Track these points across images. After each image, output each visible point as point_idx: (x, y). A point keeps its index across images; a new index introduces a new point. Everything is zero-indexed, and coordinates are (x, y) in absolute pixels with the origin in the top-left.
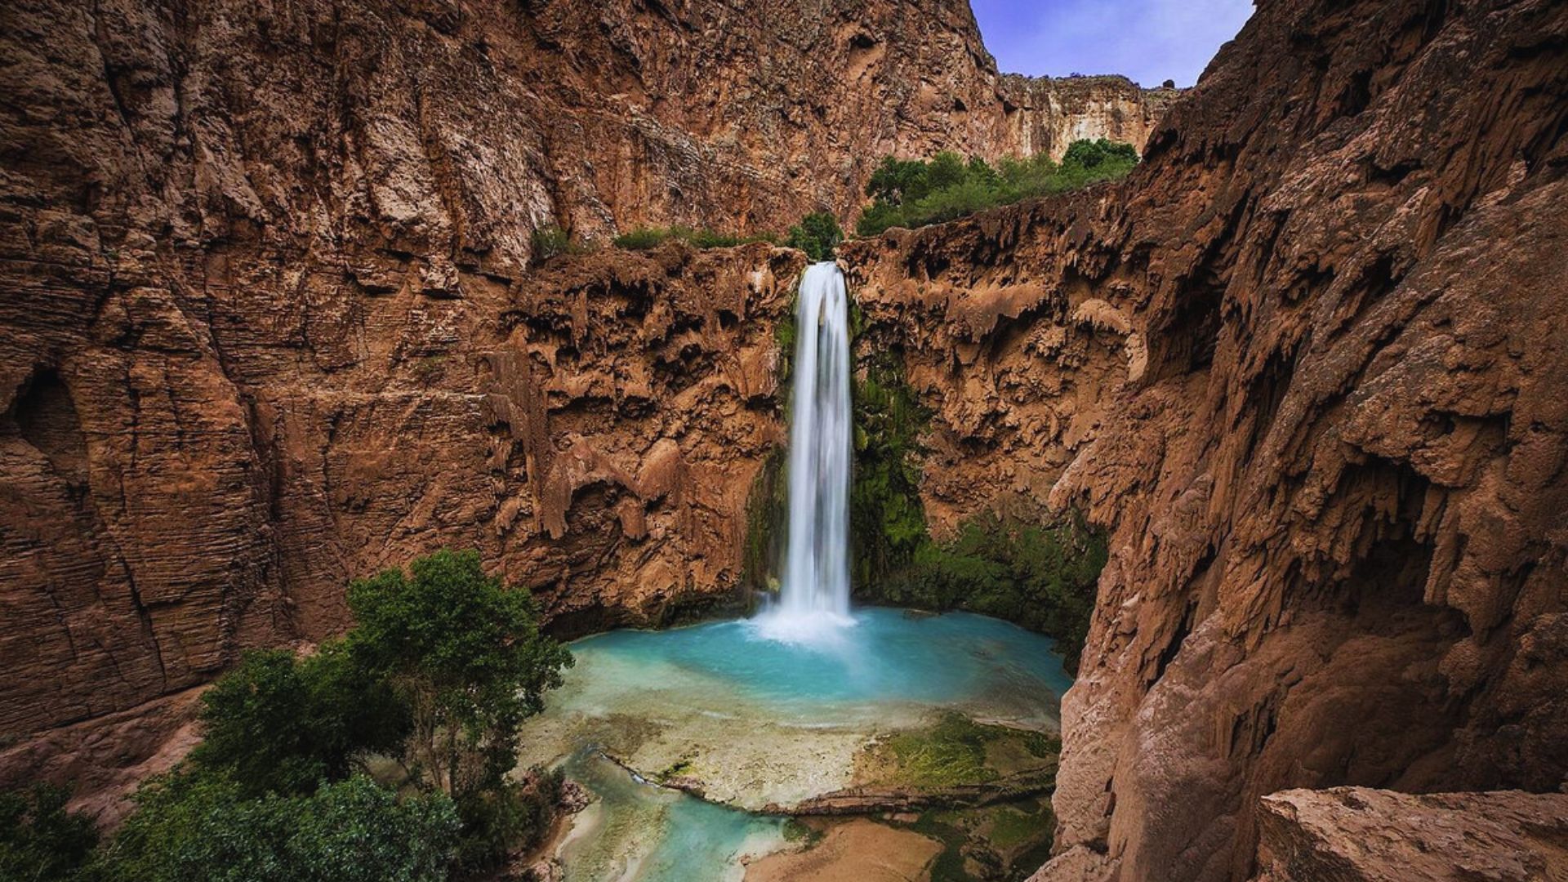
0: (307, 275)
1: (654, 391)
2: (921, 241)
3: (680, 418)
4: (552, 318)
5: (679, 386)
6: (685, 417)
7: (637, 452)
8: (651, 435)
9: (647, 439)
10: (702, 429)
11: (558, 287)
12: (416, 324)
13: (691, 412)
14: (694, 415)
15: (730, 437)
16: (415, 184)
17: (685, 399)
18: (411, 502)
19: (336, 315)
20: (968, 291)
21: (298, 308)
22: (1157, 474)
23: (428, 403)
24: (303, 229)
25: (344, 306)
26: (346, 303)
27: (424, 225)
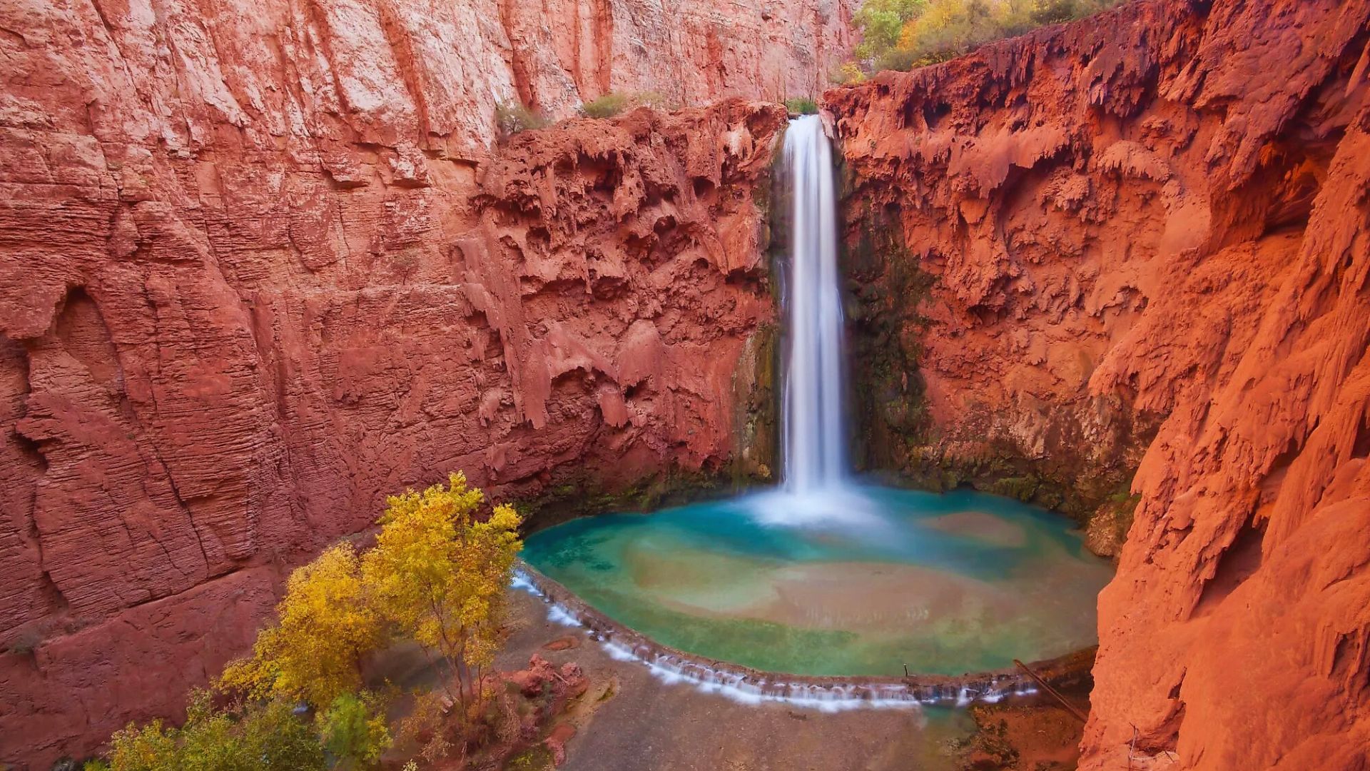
0: (287, 176)
1: (628, 270)
2: (917, 85)
3: (655, 298)
4: (520, 200)
5: (653, 262)
6: (662, 297)
7: (613, 336)
8: (627, 318)
9: (623, 321)
10: (680, 308)
11: (525, 166)
12: (390, 216)
13: (668, 290)
14: (671, 293)
15: (710, 315)
16: (378, 71)
17: (661, 276)
18: (400, 397)
19: (317, 214)
20: (974, 140)
21: (282, 210)
22: (1220, 355)
23: (407, 297)
24: (281, 128)
25: (323, 204)
26: (324, 201)
27: (390, 113)
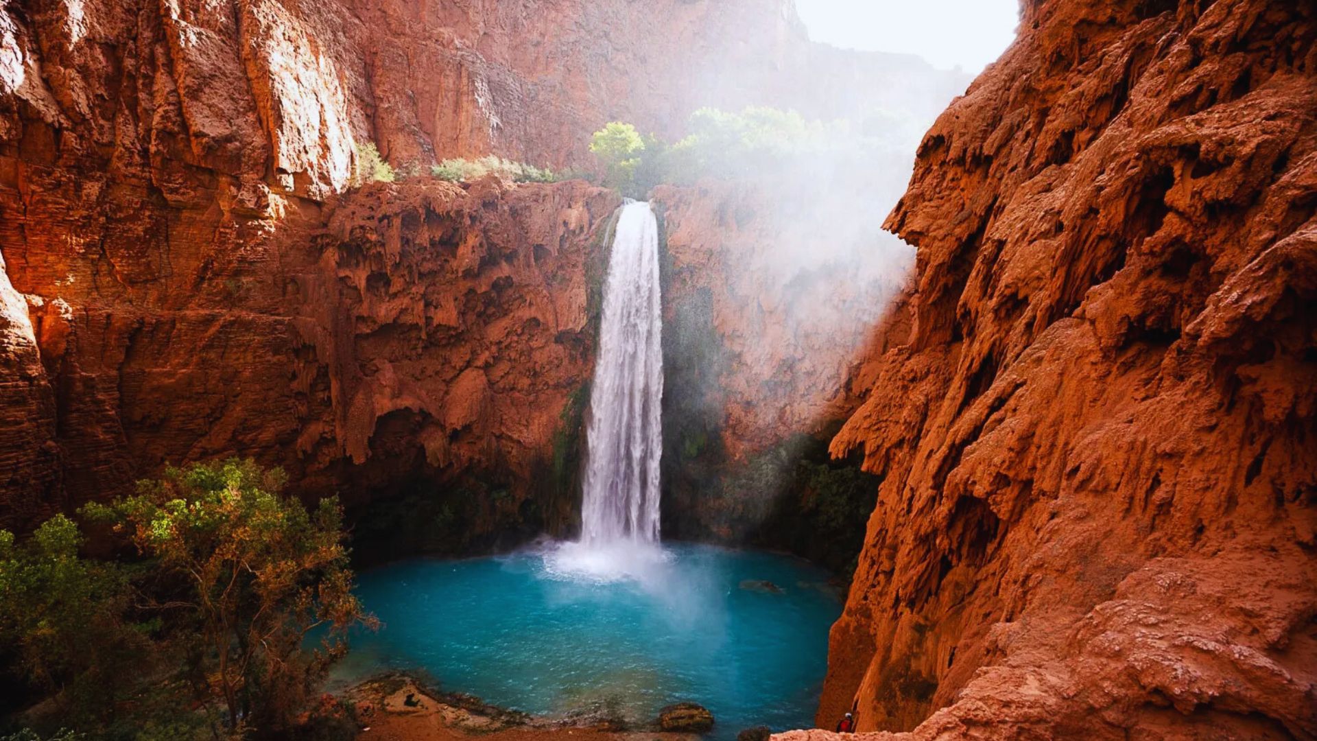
0: (109, 186)
1: (464, 321)
3: (487, 349)
4: (364, 244)
5: (490, 316)
6: (494, 348)
7: (444, 381)
8: (459, 364)
9: (454, 368)
10: (510, 360)
11: (373, 213)
12: (224, 243)
13: (500, 342)
14: (503, 346)
15: (538, 370)
16: (229, 101)
17: (495, 331)
18: (211, 423)
19: (139, 229)
22: (919, 432)
23: (232, 323)
24: (106, 139)
25: (147, 220)
26: (150, 217)
27: (237, 143)
